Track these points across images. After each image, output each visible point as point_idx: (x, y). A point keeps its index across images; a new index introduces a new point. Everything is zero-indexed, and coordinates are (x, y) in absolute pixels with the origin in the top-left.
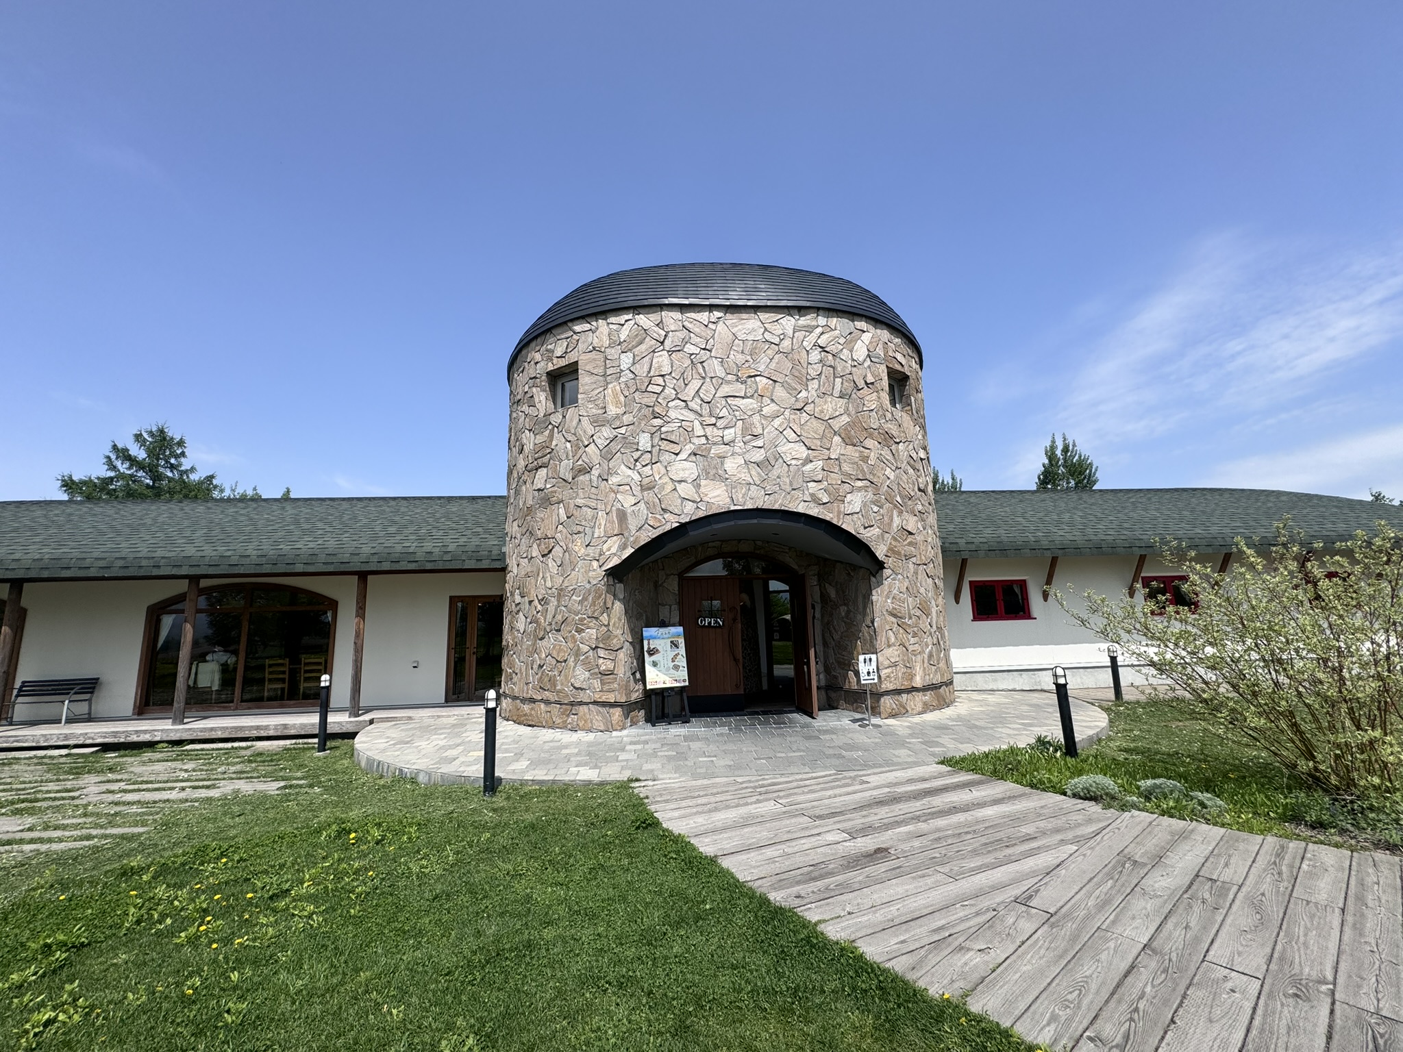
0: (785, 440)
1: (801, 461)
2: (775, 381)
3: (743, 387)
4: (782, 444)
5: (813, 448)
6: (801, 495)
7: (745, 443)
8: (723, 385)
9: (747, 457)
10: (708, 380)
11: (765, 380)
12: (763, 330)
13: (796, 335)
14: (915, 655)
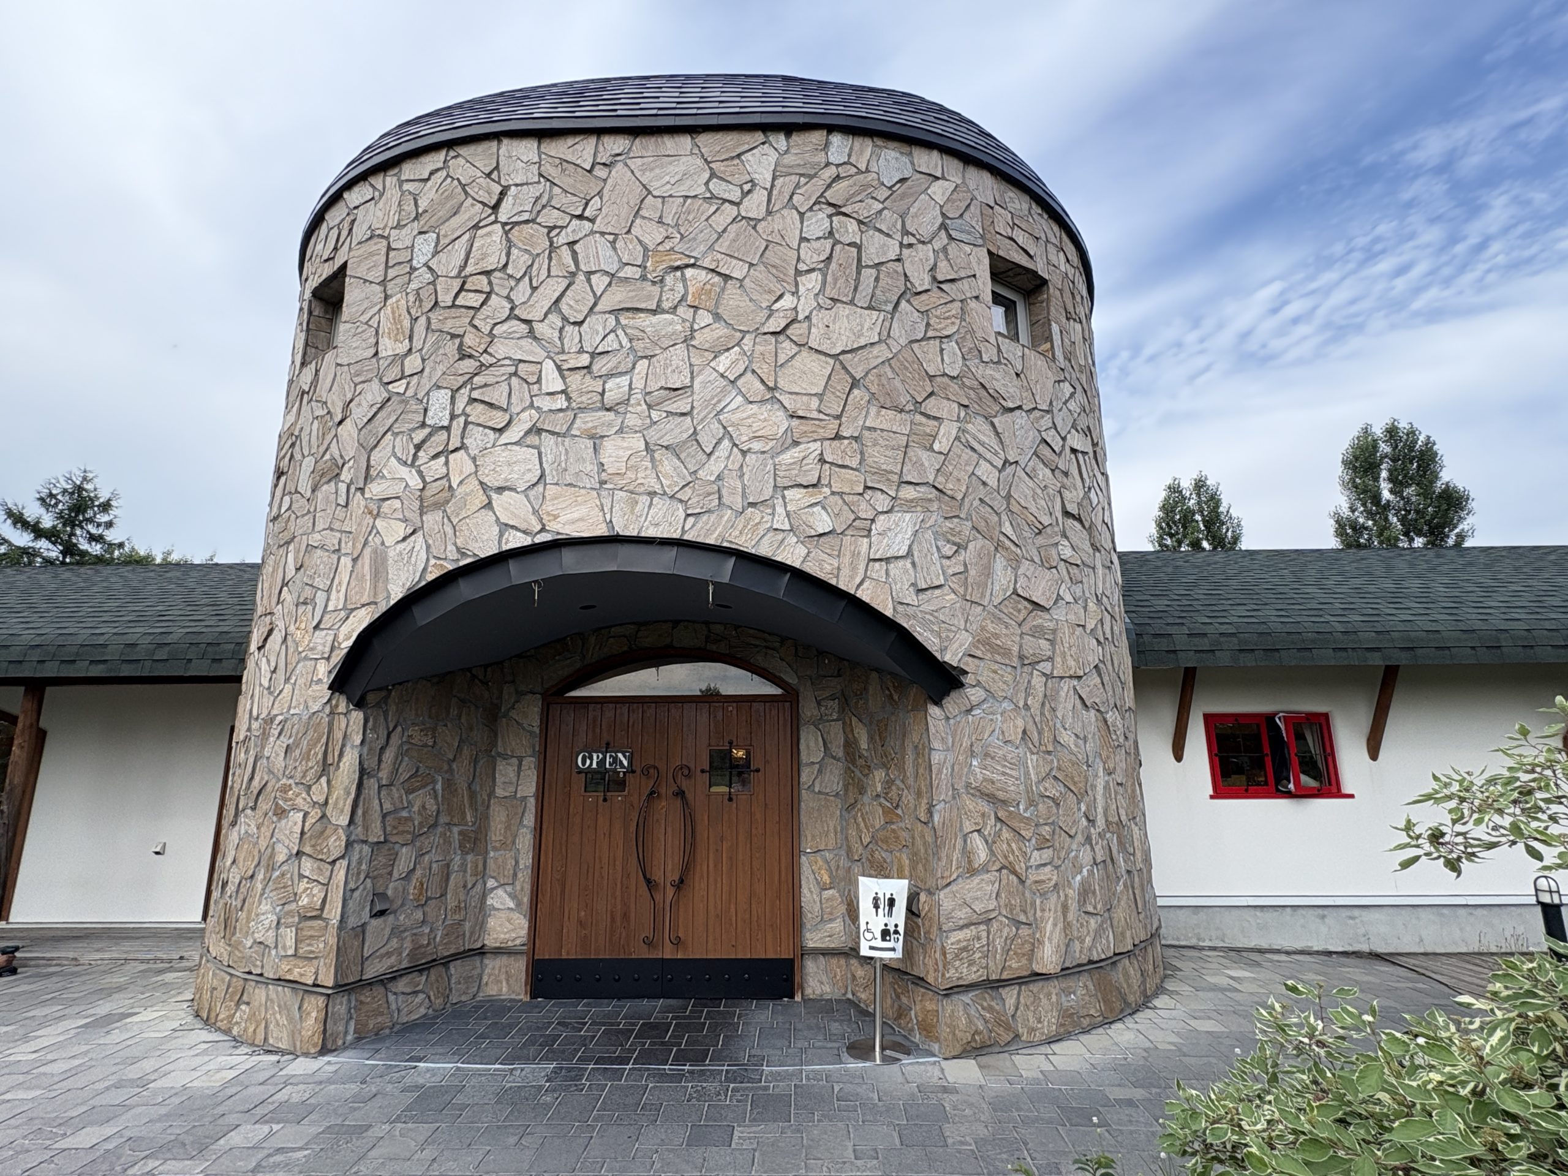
0: (740, 399)
1: (771, 444)
2: (727, 277)
3: (656, 289)
4: (732, 406)
5: (800, 413)
6: (768, 518)
7: (650, 407)
8: (614, 287)
9: (653, 435)
10: (581, 277)
11: (703, 275)
12: (707, 175)
13: (779, 182)
14: (1043, 895)
